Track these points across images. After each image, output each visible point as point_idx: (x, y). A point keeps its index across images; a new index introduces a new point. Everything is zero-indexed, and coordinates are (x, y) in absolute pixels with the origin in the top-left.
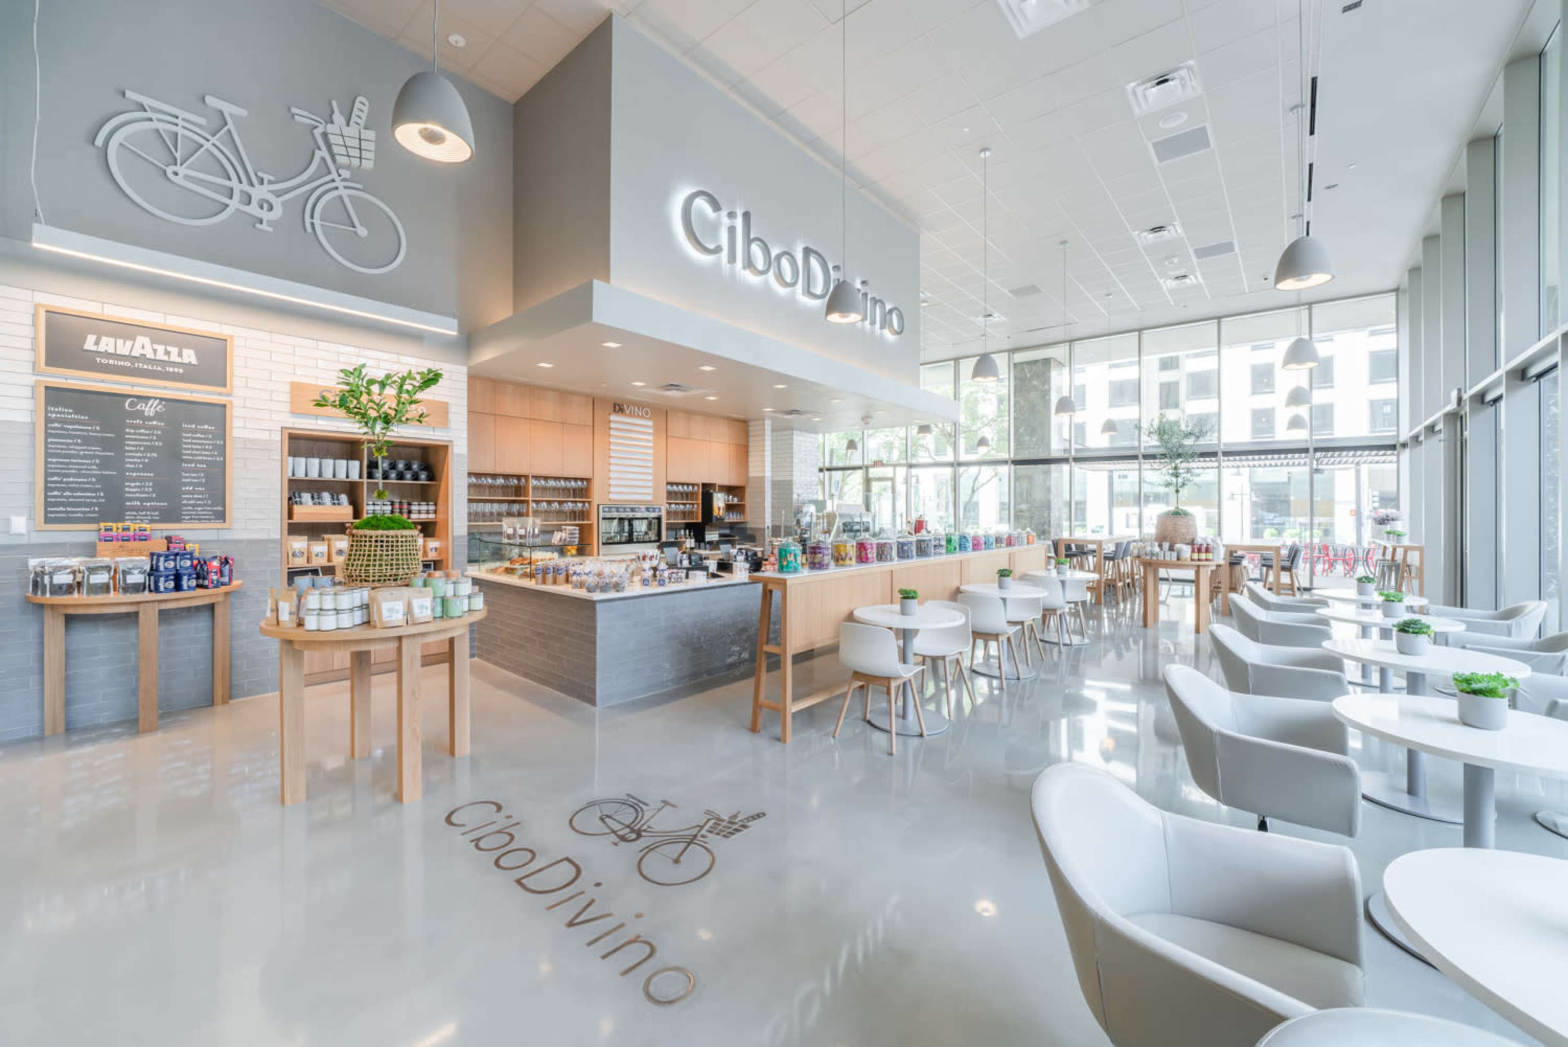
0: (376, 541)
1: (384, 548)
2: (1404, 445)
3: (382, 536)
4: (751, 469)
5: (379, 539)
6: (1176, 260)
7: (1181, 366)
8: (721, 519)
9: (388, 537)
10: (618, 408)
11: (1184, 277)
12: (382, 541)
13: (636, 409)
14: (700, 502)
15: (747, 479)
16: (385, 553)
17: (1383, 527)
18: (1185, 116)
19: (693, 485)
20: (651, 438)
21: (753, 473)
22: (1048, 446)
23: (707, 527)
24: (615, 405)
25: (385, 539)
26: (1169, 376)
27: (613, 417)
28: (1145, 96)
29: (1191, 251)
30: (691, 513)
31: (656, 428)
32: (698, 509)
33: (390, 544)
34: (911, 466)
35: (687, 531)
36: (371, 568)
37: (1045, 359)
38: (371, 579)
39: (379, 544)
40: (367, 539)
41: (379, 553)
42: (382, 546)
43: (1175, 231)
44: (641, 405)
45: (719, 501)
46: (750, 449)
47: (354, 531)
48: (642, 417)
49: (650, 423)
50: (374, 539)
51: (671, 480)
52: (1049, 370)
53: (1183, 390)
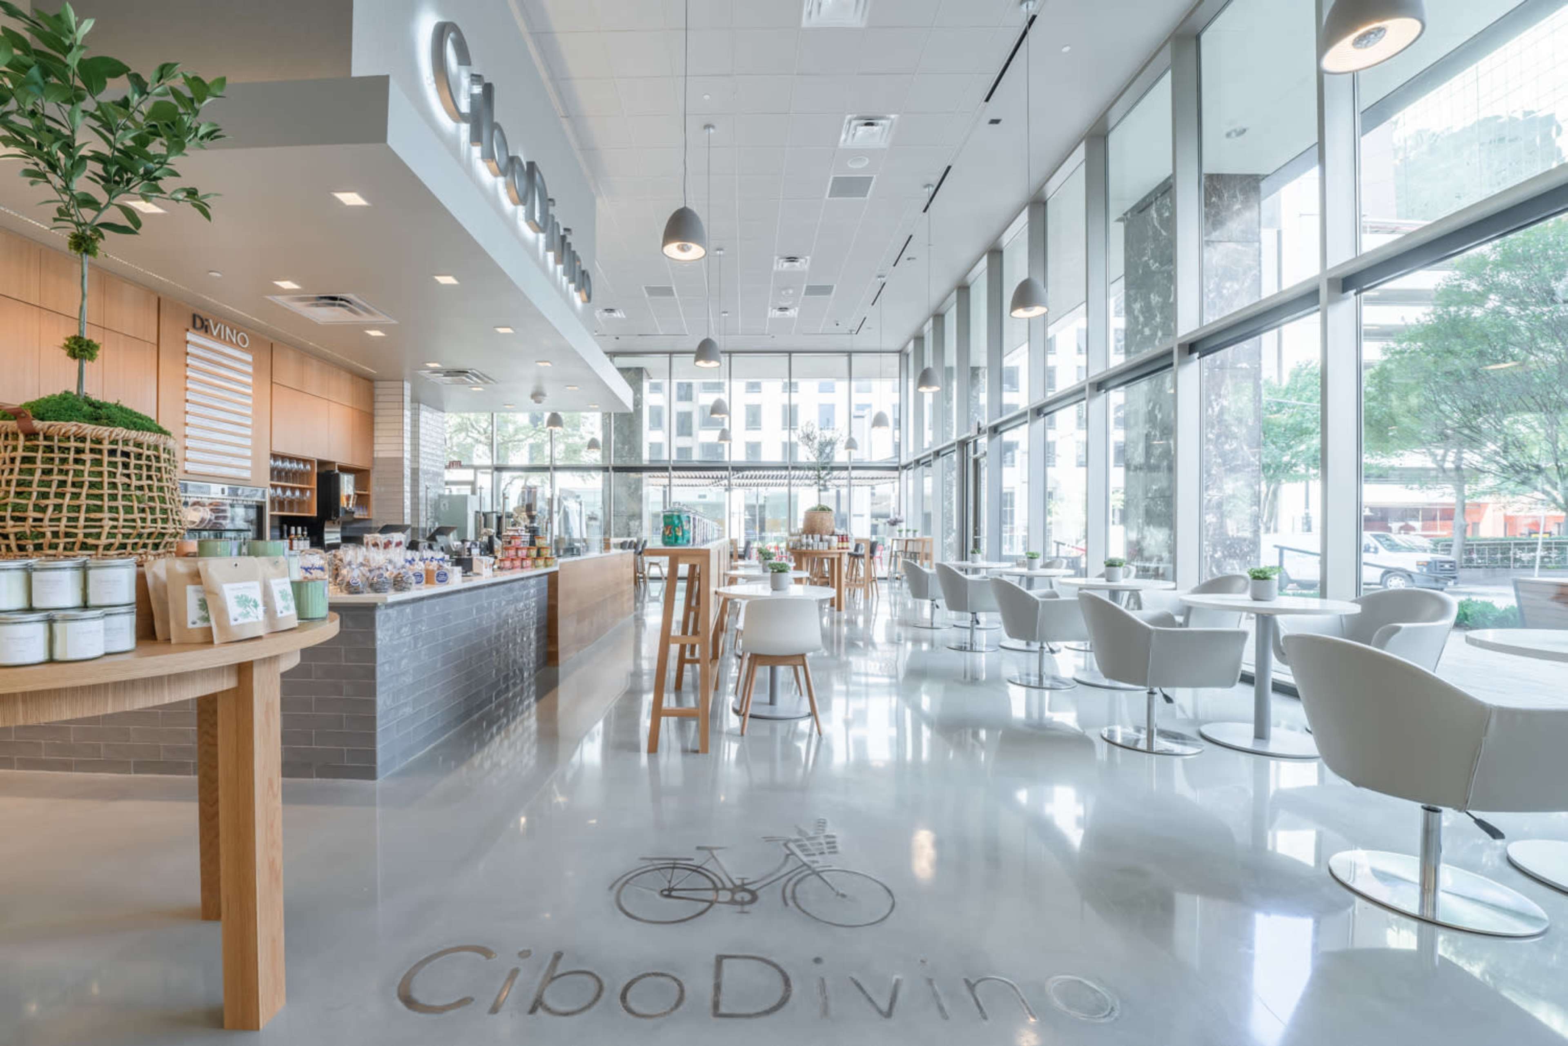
0: (112, 453)
1: (132, 471)
2: (905, 467)
3: (126, 442)
4: (377, 447)
5: (120, 447)
6: (791, 291)
7: (694, 399)
8: (350, 513)
9: (139, 445)
10: (201, 324)
11: (786, 309)
12: (126, 454)
13: (228, 331)
14: (315, 487)
15: (373, 460)
16: (134, 482)
17: (894, 527)
18: (867, 161)
19: (305, 461)
20: (249, 380)
21: (383, 449)
22: (640, 455)
23: (327, 524)
24: (194, 316)
25: (131, 448)
26: (685, 406)
27: (190, 336)
28: (855, 129)
29: (805, 285)
30: (301, 503)
31: (257, 365)
32: (311, 497)
33: (143, 462)
34: (499, 469)
35: (299, 529)
36: (106, 515)
37: (637, 369)
38: (104, 541)
39: (119, 459)
40: (88, 445)
41: (120, 480)
42: (126, 466)
43: (802, 265)
44: (237, 325)
45: (347, 486)
46: (377, 419)
47: (38, 424)
48: (236, 346)
49: (249, 358)
50: (106, 446)
51: (279, 449)
52: (641, 379)
53: (696, 419)
